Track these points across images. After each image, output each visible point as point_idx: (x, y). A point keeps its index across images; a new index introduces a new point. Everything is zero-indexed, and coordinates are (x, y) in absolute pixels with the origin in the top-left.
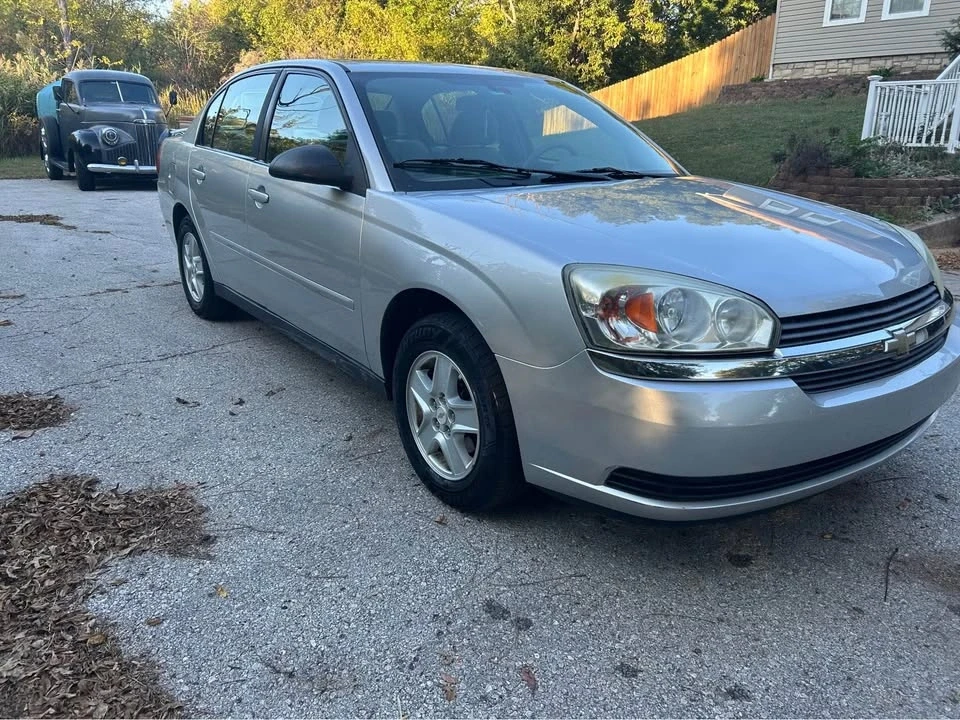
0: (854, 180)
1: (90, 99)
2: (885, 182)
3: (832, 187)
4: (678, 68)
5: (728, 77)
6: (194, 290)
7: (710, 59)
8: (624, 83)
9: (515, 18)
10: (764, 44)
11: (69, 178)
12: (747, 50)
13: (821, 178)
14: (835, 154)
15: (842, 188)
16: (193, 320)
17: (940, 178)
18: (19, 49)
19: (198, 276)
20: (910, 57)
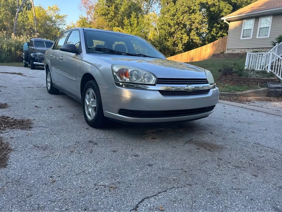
0: (239, 77)
1: (37, 46)
2: (247, 78)
3: (233, 79)
4: (201, 49)
5: (215, 52)
6: (49, 86)
7: (210, 47)
8: (187, 52)
9: (158, 34)
10: (224, 43)
11: (29, 67)
12: (220, 46)
13: (230, 76)
14: (234, 70)
15: (235, 79)
16: (47, 94)
17: (263, 78)
18: (22, 34)
19: (50, 82)
20: (264, 49)
